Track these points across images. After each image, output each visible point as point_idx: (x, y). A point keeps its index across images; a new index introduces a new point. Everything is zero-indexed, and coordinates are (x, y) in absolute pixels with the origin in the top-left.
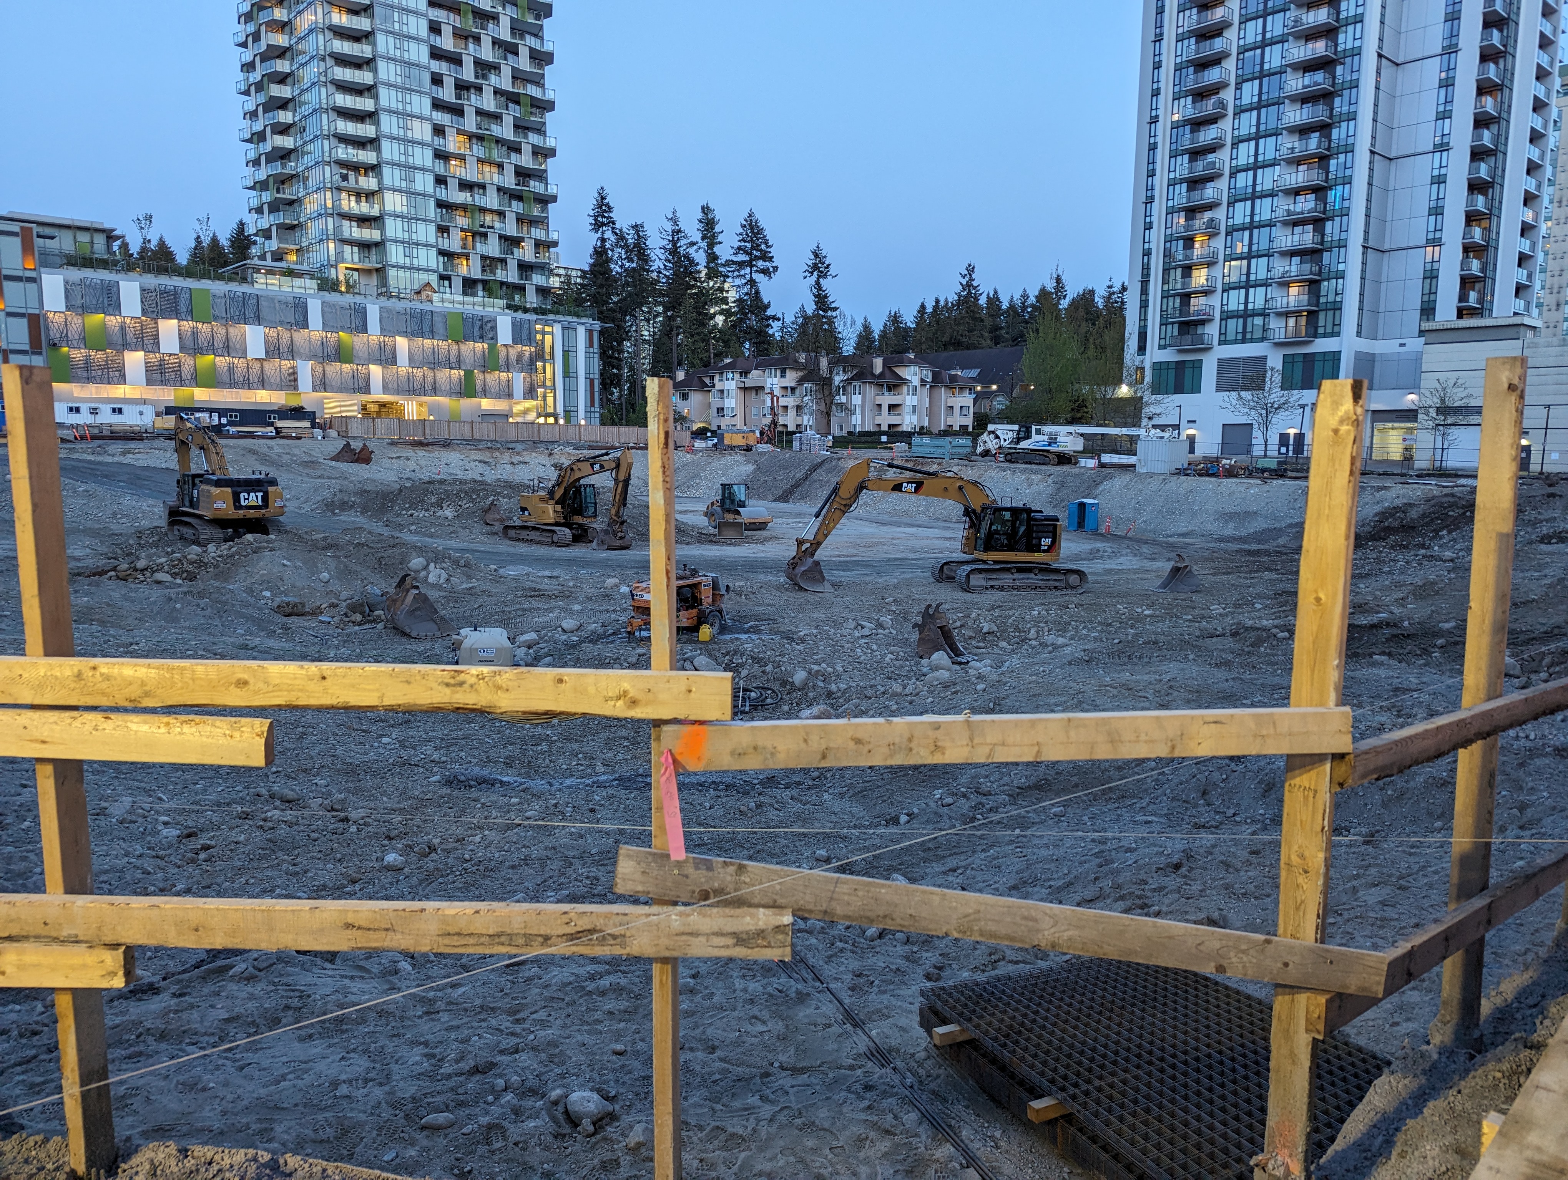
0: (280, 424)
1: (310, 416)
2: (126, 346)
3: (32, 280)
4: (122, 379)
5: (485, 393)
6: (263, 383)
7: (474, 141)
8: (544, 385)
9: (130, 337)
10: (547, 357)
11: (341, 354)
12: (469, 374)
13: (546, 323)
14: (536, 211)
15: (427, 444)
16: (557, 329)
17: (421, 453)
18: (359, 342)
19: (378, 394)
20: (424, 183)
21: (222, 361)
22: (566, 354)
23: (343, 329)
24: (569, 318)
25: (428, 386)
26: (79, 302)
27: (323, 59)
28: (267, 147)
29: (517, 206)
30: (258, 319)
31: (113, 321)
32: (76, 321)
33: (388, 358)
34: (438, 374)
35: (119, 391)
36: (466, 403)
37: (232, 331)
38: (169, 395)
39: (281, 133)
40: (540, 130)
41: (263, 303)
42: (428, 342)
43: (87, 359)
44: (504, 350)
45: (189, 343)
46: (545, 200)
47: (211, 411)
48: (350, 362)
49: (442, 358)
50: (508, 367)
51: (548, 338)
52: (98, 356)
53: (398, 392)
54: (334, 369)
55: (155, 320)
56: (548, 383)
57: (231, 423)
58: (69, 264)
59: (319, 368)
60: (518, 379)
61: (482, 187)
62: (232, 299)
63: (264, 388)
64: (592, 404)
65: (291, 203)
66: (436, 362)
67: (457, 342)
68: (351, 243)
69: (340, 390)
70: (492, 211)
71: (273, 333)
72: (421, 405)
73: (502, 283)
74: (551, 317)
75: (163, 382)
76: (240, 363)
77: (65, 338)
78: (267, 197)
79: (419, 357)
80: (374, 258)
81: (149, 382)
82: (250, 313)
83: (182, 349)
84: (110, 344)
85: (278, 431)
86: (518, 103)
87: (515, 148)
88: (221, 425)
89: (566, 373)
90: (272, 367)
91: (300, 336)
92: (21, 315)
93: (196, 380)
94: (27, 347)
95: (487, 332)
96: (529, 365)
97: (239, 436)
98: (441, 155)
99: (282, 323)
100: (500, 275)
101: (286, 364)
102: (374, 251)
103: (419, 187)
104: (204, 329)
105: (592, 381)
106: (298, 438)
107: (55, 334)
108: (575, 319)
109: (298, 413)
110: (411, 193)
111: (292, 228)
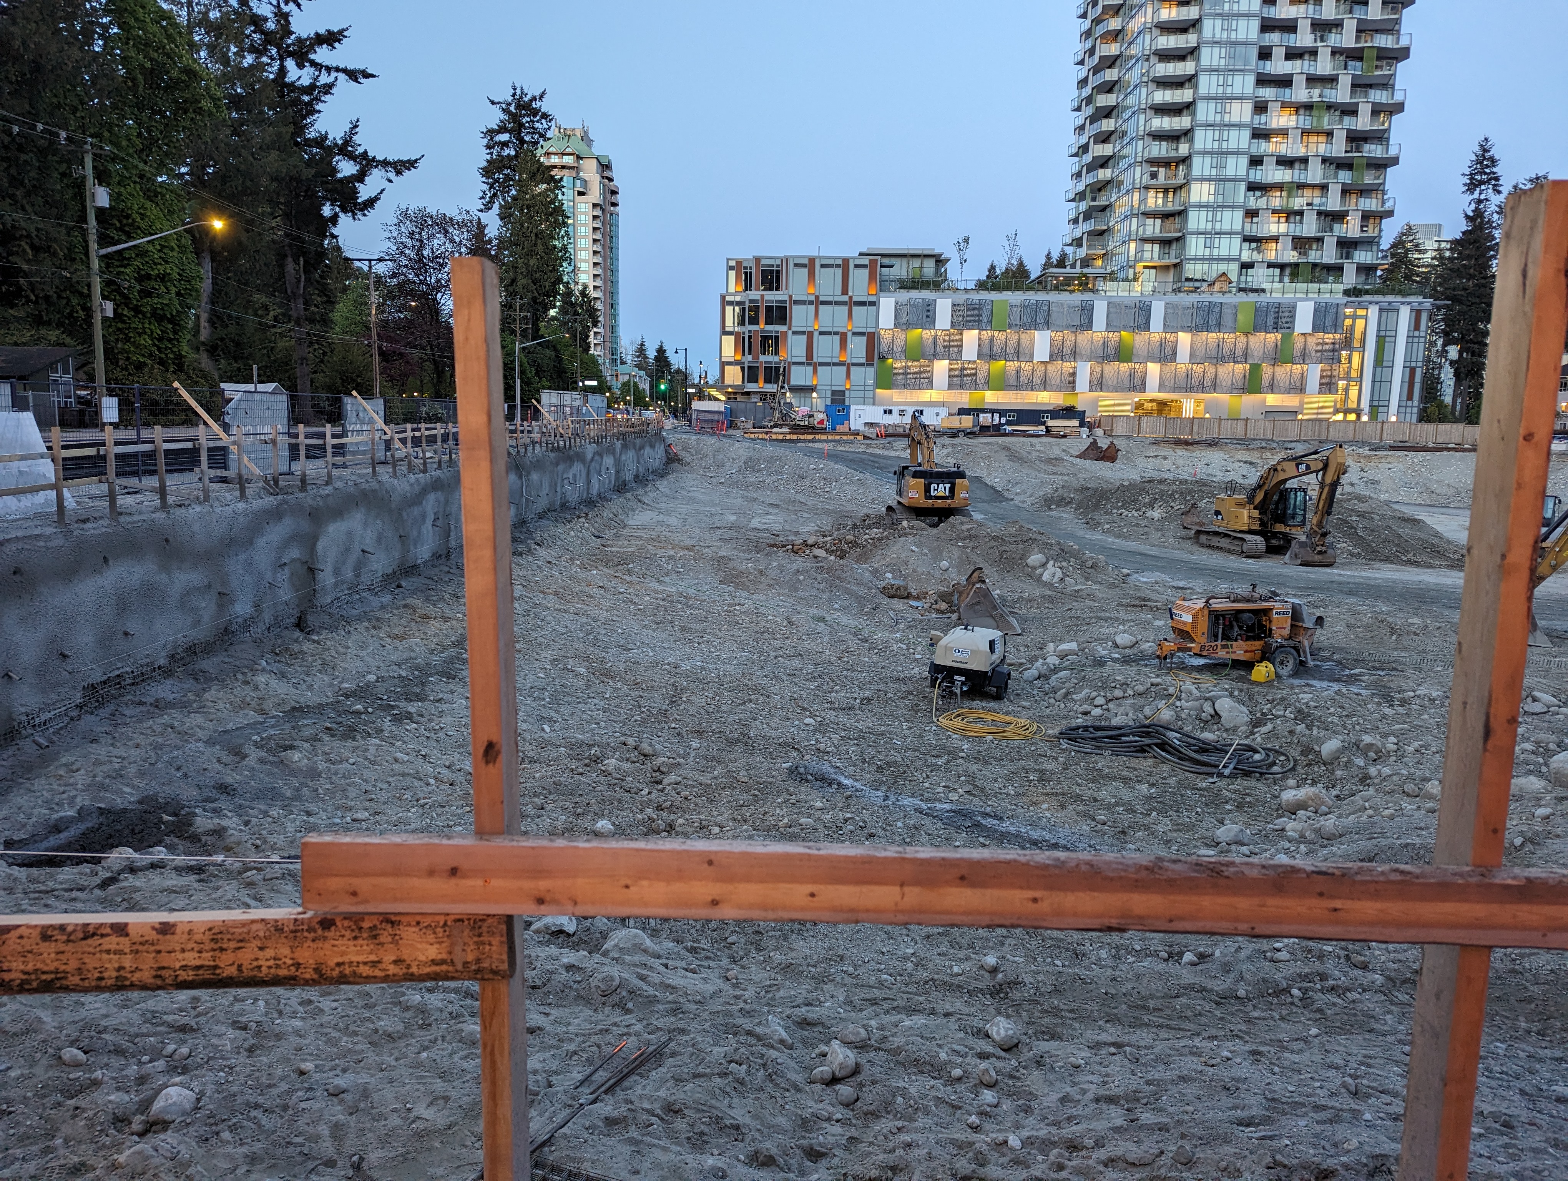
0: (1050, 423)
1: (1080, 416)
2: (935, 356)
3: (873, 304)
4: (930, 385)
5: (1272, 388)
6: (1045, 385)
7: (1302, 112)
8: (1348, 378)
9: (940, 348)
10: (1356, 344)
11: (1122, 354)
12: (1255, 369)
13: (1360, 306)
14: (1369, 179)
15: (1192, 443)
16: (1373, 312)
17: (1181, 452)
18: (1139, 340)
19: (1153, 392)
20: (1238, 167)
21: (1011, 366)
22: (1381, 340)
23: (1125, 328)
24: (1390, 298)
25: (1208, 383)
26: (904, 320)
27: (1148, 60)
28: (1088, 158)
29: (1345, 176)
30: (1047, 324)
31: (928, 334)
32: (901, 336)
33: (1166, 355)
34: (1221, 369)
35: (926, 396)
36: (1249, 400)
37: (1023, 336)
38: (964, 398)
39: (1104, 141)
40: (1386, 84)
41: (1054, 308)
42: (1213, 337)
43: (906, 369)
44: (1302, 339)
45: (986, 350)
46: (1381, 165)
47: (993, 411)
48: (1128, 360)
49: (1226, 351)
50: (1304, 357)
51: (1360, 323)
52: (914, 366)
53: (1174, 389)
54: (1113, 369)
55: (961, 332)
56: (1354, 374)
57: (1009, 423)
58: (901, 288)
59: (1098, 369)
60: (1314, 372)
61: (1304, 160)
62: (1026, 307)
63: (1045, 389)
64: (1410, 397)
65: (1104, 209)
66: (1219, 357)
67: (1246, 334)
68: (1152, 241)
69: (1116, 390)
70: (1313, 186)
71: (1058, 336)
72: (1198, 402)
73: (1315, 265)
74: (1367, 298)
75: (961, 387)
76: (1026, 367)
77: (891, 350)
78: (1083, 206)
79: (1201, 352)
80: (1173, 253)
81: (951, 387)
82: (1040, 319)
83: (980, 356)
84: (923, 356)
85: (1048, 430)
86: (1360, 59)
87: (1350, 111)
88: (1000, 425)
89: (1379, 362)
90: (1055, 369)
91: (1083, 338)
92: (862, 334)
93: (989, 384)
94: (863, 361)
95: (1283, 321)
96: (1331, 355)
97: (1013, 434)
98: (1260, 134)
99: (1068, 327)
100: (1314, 256)
101: (1067, 366)
102: (1174, 246)
103: (1230, 172)
104: (999, 336)
105: (1413, 371)
106: (1064, 436)
107: (884, 348)
108: (1399, 298)
109: (1068, 412)
110: (1220, 180)
111: (1101, 233)
